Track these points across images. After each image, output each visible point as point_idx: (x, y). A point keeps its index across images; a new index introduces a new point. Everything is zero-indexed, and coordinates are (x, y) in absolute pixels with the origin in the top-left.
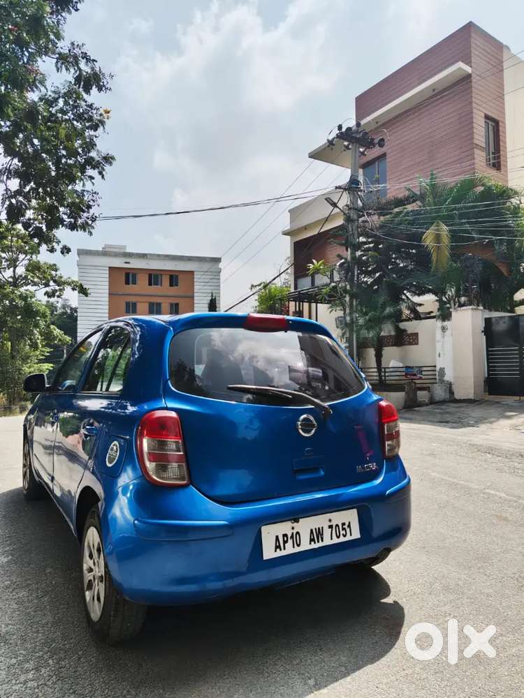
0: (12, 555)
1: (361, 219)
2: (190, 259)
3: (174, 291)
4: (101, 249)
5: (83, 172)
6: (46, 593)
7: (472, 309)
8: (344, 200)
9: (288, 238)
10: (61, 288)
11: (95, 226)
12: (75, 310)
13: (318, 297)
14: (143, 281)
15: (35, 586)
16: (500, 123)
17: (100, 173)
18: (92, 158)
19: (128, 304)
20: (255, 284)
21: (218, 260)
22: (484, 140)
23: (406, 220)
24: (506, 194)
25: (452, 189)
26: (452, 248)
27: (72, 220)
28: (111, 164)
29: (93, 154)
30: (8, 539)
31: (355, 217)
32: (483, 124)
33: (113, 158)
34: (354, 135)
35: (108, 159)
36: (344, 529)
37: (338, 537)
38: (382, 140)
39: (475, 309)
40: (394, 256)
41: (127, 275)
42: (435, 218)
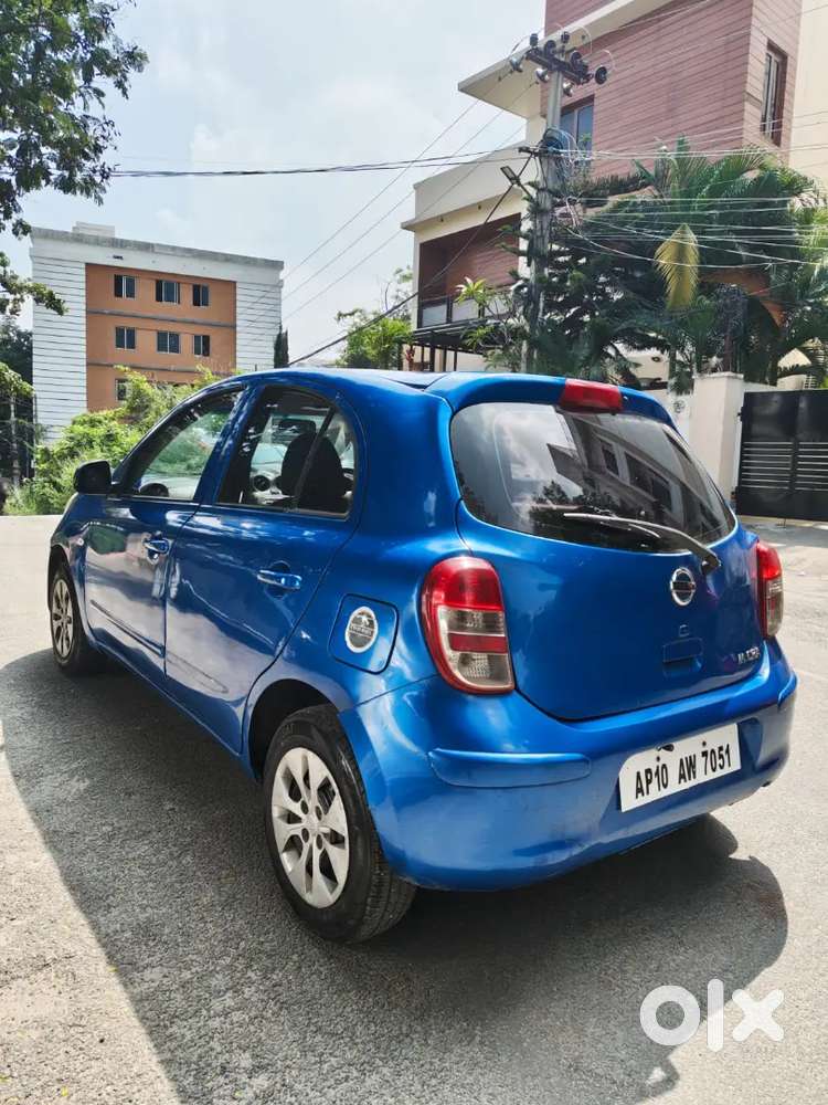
0: (89, 777)
1: (559, 211)
2: (229, 259)
3: (200, 313)
4: (70, 230)
5: (88, 78)
6: (184, 850)
7: (729, 377)
8: (532, 172)
9: (411, 234)
10: (18, 296)
11: (107, 188)
12: (28, 335)
13: (466, 341)
14: (146, 291)
15: (156, 836)
16: (789, 60)
17: (119, 85)
18: (106, 53)
19: (119, 331)
20: (344, 312)
21: (277, 265)
22: (761, 87)
23: (635, 218)
24: (795, 186)
25: (711, 171)
26: (702, 272)
27: (67, 174)
28: (140, 68)
29: (106, 44)
30: (67, 746)
31: (548, 205)
32: (763, 58)
33: (143, 57)
34: (556, 56)
35: (135, 58)
36: (721, 757)
37: (714, 770)
38: (603, 70)
39: (732, 377)
40: (602, 279)
41: (118, 280)
42: (678, 219)
